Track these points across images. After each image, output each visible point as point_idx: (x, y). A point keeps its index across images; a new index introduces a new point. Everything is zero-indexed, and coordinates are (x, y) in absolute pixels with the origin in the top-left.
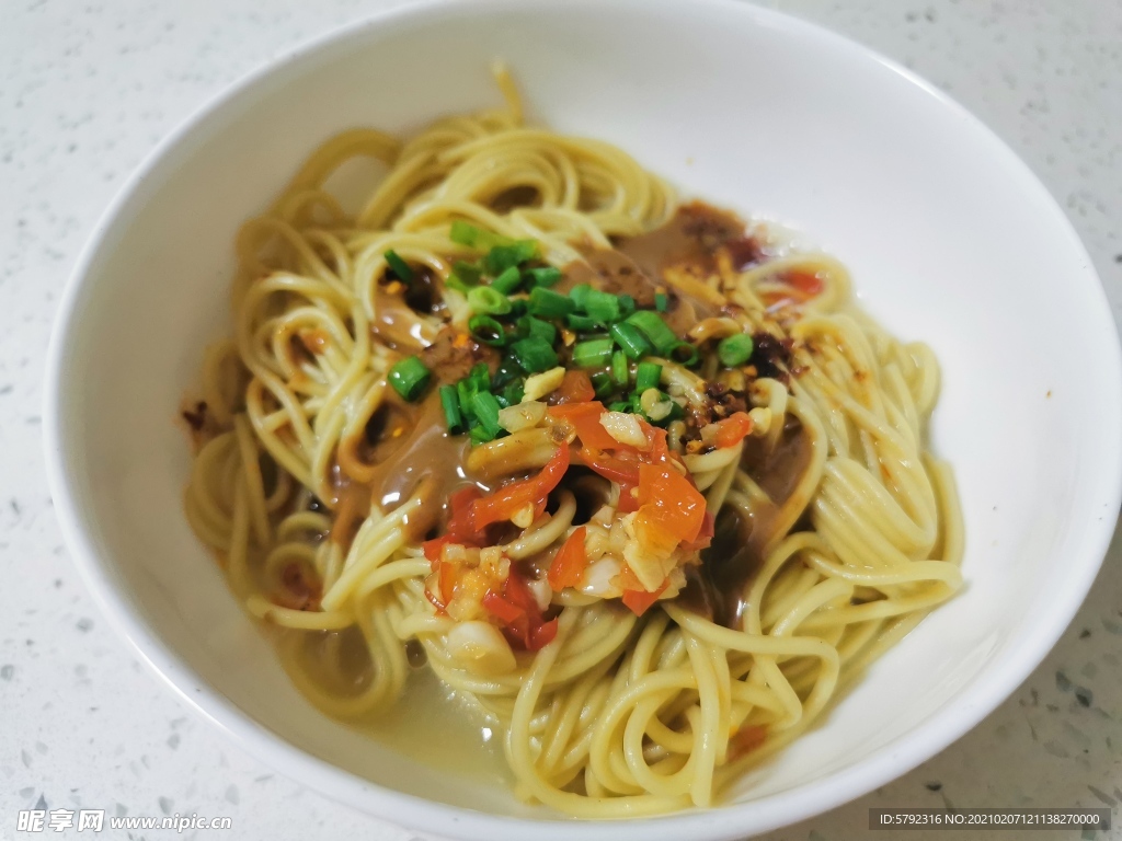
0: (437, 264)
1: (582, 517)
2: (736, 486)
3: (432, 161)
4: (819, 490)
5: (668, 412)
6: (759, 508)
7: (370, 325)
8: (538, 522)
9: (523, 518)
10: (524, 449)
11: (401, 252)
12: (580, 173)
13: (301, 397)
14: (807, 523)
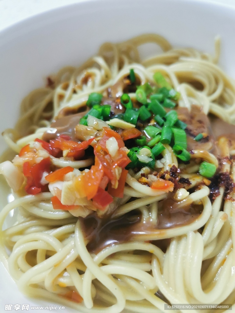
9: (65, 153)
10: (87, 133)
13: (74, 92)
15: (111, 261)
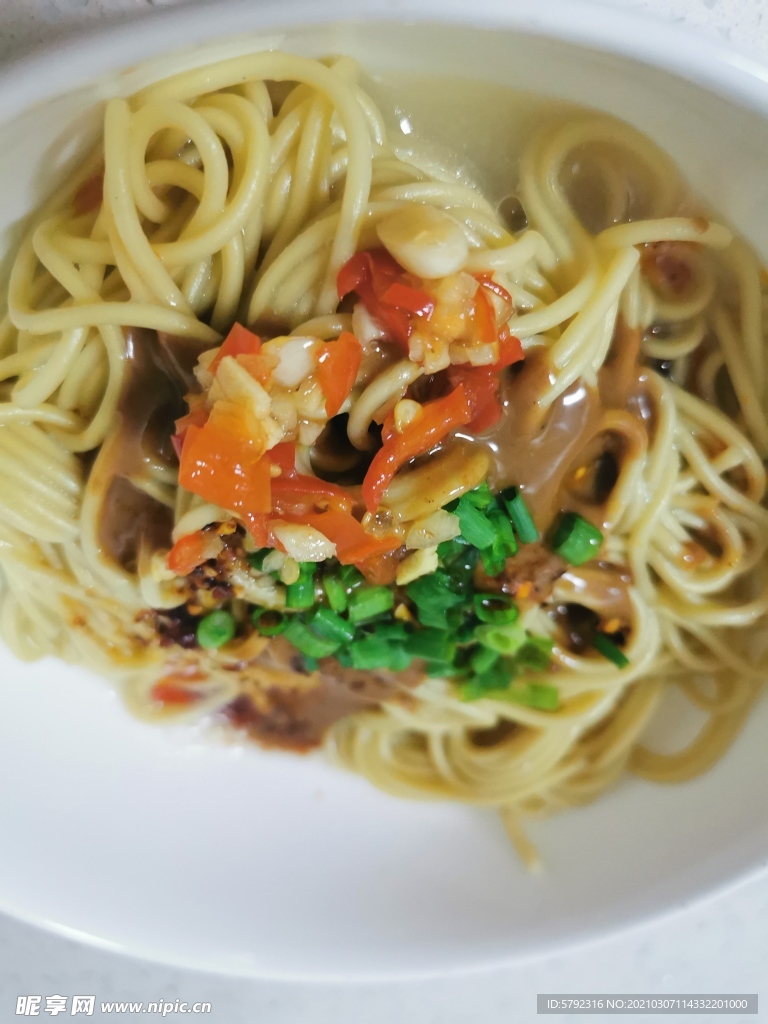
0: (569, 661)
1: (338, 425)
2: (171, 489)
3: (593, 758)
4: (79, 500)
5: (265, 561)
6: (140, 470)
7: (632, 582)
8: (388, 409)
9: (407, 412)
10: (423, 494)
11: (609, 667)
12: (430, 764)
13: (701, 490)
14: (85, 461)
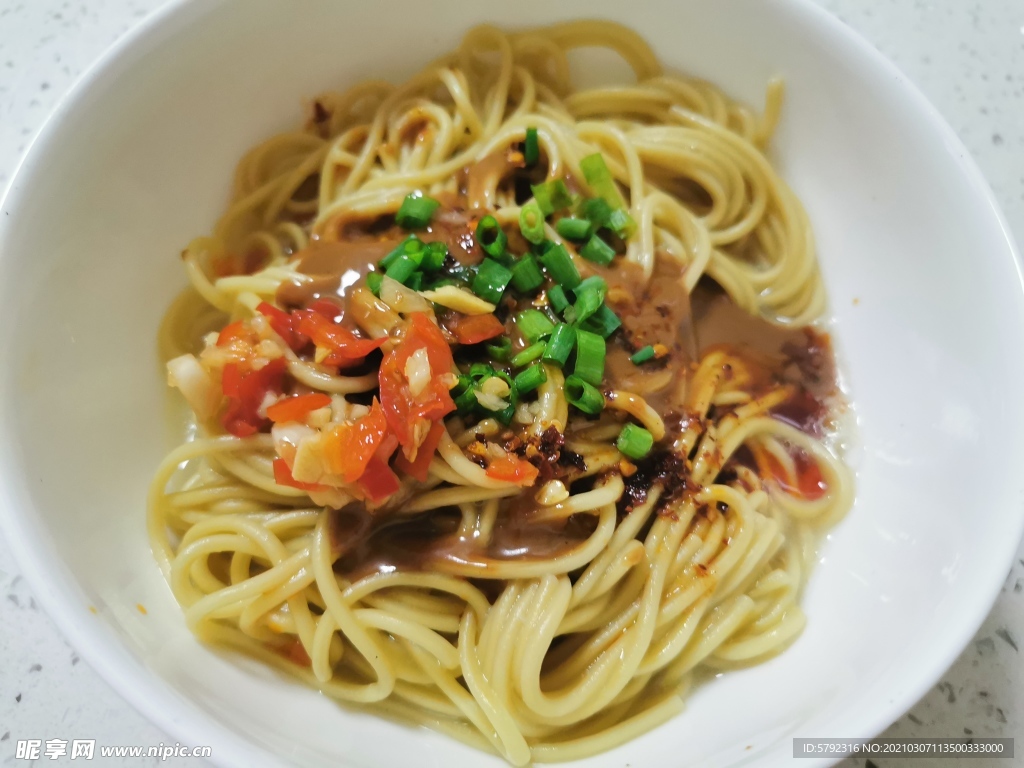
0: (555, 167)
2: (479, 508)
4: (525, 583)
5: (495, 409)
7: (471, 164)
8: (325, 366)
9: (321, 353)
10: (376, 316)
11: (541, 134)
14: (492, 590)
15: (381, 602)
